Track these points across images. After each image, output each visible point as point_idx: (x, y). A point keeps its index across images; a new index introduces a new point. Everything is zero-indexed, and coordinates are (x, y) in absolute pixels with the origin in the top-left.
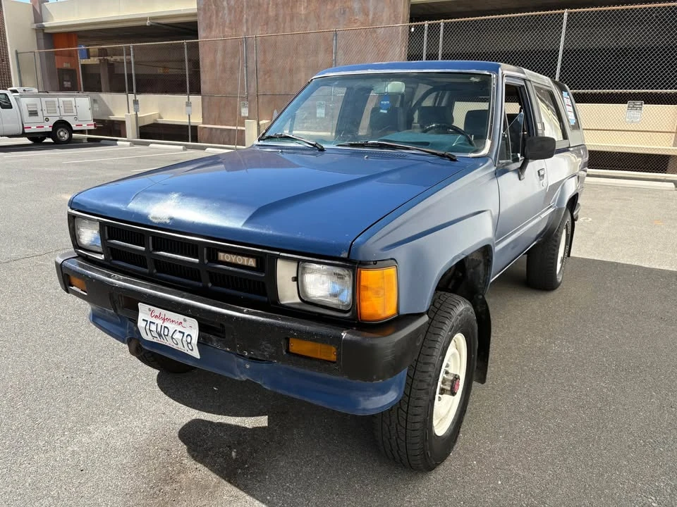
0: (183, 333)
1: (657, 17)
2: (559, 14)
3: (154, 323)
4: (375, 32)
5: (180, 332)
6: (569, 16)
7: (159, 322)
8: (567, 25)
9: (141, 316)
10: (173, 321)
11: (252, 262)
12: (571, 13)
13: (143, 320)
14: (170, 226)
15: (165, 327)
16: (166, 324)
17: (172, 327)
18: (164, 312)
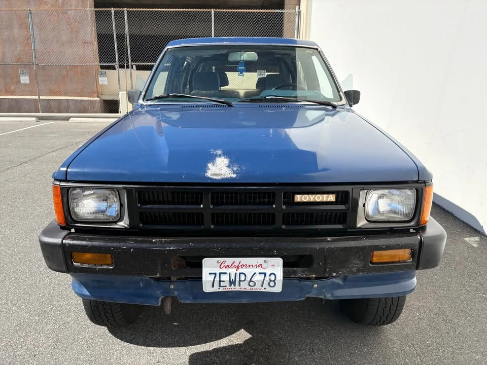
0: (265, 274)
1: (266, 19)
2: (209, 12)
3: (226, 273)
4: (67, 13)
5: (260, 273)
6: (215, 13)
7: (233, 271)
8: (215, 20)
9: (206, 271)
10: (250, 266)
11: (332, 198)
12: (216, 12)
13: (210, 274)
14: (237, 180)
15: (240, 274)
16: (240, 270)
17: (249, 272)
18: (237, 260)
